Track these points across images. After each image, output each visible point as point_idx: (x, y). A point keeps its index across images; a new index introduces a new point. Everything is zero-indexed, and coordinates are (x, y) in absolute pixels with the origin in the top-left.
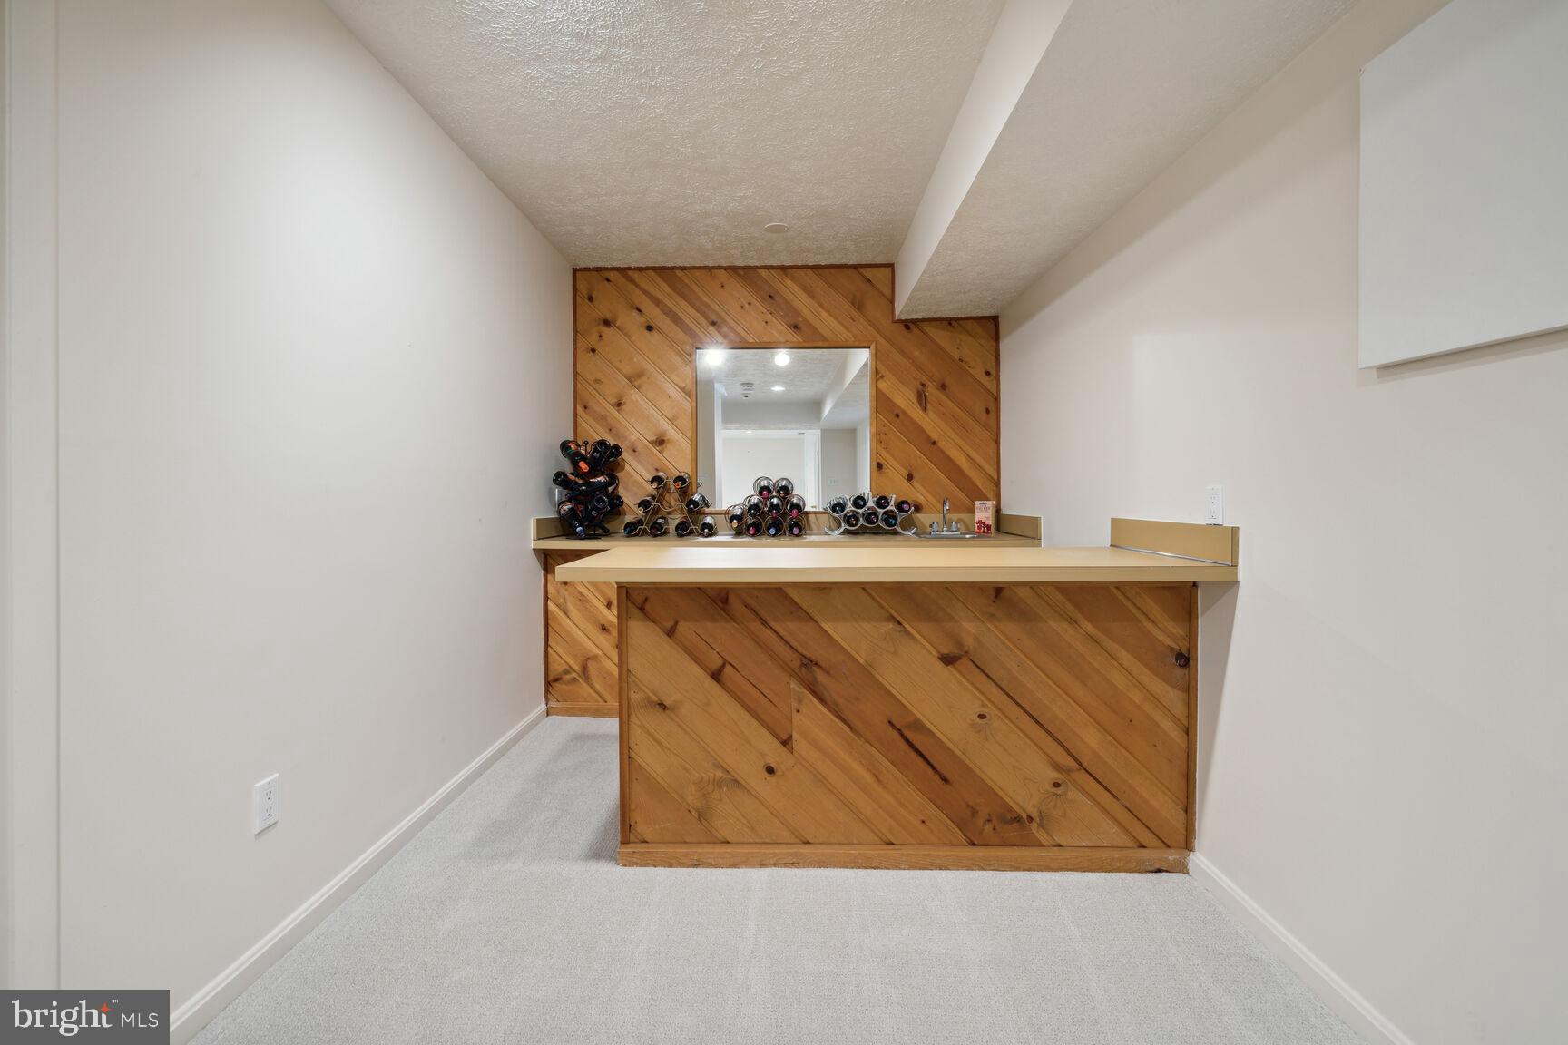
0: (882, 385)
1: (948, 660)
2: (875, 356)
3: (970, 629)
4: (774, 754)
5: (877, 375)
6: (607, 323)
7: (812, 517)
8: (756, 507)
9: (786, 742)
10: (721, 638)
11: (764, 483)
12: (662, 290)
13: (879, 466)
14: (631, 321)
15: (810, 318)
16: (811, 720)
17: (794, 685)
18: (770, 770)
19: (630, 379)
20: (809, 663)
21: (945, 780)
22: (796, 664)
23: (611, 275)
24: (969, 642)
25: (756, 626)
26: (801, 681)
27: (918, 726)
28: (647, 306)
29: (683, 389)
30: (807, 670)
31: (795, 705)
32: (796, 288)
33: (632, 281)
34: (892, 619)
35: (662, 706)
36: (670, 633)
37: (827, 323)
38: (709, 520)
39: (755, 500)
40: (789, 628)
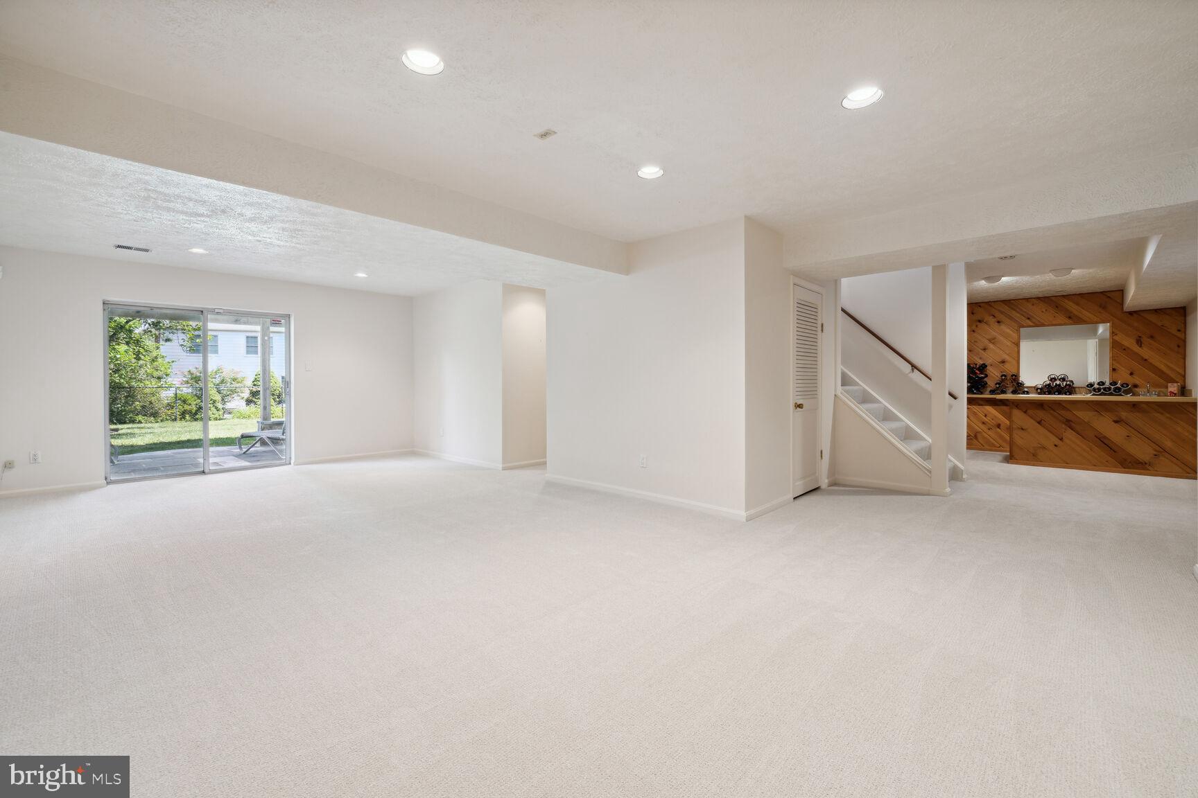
0: (1116, 338)
1: (1116, 422)
2: (1113, 326)
3: (1124, 415)
4: (1057, 441)
5: (1113, 333)
6: (980, 321)
7: (1077, 389)
8: (1049, 385)
9: (1061, 439)
10: (1040, 414)
11: (1053, 376)
12: (1005, 308)
13: (1114, 370)
14: (992, 320)
15: (1076, 313)
16: (1069, 435)
17: (1063, 426)
18: (1056, 446)
19: (990, 341)
20: (1068, 421)
21: (1115, 452)
22: (1065, 420)
23: (982, 305)
24: (1124, 418)
25: (1052, 412)
26: (1066, 425)
27: (1105, 437)
28: (997, 314)
29: (1014, 343)
30: (1069, 423)
31: (1064, 430)
32: (1071, 303)
33: (991, 306)
34: (1096, 411)
35: (1022, 429)
36: (1025, 412)
37: (1086, 314)
38: (1026, 390)
39: (1048, 382)
40: (1063, 412)
